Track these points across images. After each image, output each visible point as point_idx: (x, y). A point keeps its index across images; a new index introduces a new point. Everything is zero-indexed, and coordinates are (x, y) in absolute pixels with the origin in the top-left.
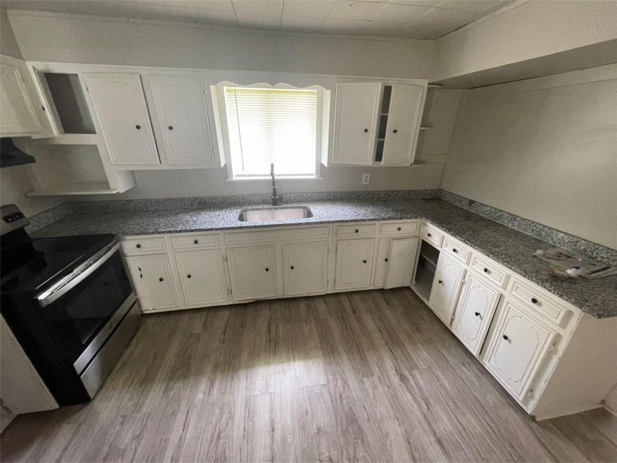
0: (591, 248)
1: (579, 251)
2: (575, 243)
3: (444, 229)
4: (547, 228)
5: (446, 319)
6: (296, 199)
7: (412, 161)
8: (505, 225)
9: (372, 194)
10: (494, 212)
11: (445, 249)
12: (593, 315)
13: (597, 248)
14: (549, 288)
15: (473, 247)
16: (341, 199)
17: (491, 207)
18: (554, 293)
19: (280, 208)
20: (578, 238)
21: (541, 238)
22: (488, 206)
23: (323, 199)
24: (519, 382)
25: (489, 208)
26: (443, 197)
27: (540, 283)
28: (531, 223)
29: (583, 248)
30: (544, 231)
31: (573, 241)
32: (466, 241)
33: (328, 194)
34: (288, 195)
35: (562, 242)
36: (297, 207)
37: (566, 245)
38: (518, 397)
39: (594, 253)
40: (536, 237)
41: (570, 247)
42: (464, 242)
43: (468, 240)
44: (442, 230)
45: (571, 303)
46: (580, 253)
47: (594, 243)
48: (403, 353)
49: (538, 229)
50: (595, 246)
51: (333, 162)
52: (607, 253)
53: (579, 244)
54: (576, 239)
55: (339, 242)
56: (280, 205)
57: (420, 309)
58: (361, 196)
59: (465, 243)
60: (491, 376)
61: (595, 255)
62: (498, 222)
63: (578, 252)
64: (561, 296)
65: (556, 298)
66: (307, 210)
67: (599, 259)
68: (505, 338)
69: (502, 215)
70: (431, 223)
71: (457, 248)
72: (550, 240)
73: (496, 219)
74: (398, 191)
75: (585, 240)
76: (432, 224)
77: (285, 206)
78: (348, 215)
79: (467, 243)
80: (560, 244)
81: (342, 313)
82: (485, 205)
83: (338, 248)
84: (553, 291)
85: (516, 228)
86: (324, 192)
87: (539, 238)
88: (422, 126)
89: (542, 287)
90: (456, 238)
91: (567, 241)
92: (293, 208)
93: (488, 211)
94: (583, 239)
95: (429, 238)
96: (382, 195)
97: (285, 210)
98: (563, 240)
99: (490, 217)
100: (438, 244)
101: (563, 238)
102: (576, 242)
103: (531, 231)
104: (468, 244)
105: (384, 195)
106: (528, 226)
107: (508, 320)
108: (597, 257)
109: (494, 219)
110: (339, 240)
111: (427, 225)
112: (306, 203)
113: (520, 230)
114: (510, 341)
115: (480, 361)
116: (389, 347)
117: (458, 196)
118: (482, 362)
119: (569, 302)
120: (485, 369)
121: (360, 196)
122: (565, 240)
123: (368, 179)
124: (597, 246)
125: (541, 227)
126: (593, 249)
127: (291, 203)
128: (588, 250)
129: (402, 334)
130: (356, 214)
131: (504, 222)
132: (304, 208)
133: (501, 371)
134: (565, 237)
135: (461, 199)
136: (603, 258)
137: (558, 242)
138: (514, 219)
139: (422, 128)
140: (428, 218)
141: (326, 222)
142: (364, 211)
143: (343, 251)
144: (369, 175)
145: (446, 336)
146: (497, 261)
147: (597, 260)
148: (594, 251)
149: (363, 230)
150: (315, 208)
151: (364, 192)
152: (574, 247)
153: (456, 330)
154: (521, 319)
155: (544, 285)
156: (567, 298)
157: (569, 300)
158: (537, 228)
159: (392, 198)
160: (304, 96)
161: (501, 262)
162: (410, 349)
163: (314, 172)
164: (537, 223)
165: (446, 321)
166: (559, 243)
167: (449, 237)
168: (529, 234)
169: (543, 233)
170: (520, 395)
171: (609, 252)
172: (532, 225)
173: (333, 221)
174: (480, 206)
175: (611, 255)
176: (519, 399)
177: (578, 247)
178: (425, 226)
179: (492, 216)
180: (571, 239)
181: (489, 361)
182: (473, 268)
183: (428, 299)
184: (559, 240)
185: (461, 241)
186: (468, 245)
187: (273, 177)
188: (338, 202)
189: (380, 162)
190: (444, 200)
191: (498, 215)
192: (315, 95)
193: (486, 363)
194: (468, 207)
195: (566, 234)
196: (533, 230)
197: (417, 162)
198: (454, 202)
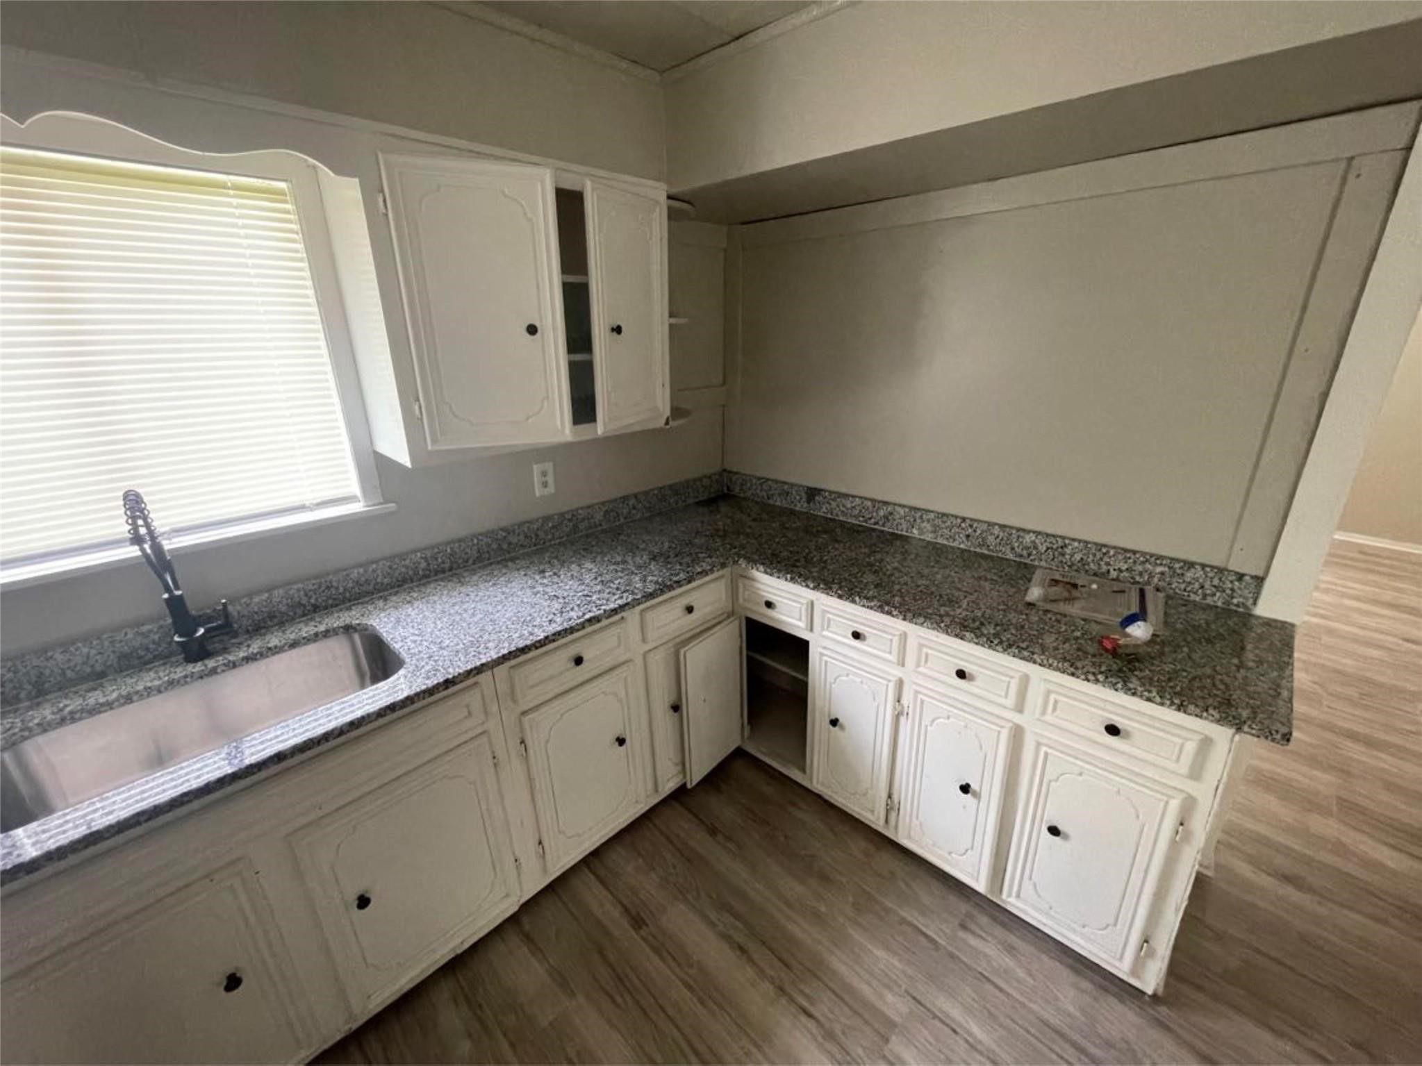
0: (1094, 555)
1: (1073, 564)
2: (1060, 550)
3: (812, 586)
4: (997, 527)
5: (872, 812)
6: (300, 604)
7: (668, 413)
8: (904, 533)
9: (570, 520)
10: (871, 509)
11: (825, 633)
12: (1273, 740)
13: (1105, 554)
14: (1146, 693)
15: (911, 621)
16: (479, 559)
17: (861, 498)
18: (1162, 704)
19: (233, 665)
20: (1063, 538)
21: (989, 550)
22: (853, 497)
23: (416, 573)
24: (1110, 928)
25: (858, 501)
26: (737, 490)
27: (1119, 686)
28: (959, 521)
29: (1078, 558)
30: (991, 534)
31: (1055, 547)
32: (886, 608)
33: (429, 553)
34: (256, 599)
35: (1034, 552)
36: (316, 635)
37: (1043, 557)
38: (1117, 964)
39: (1102, 563)
40: (978, 550)
41: (1053, 559)
42: (881, 609)
43: (888, 604)
44: (807, 586)
45: (1212, 721)
46: (1075, 568)
47: (1096, 544)
48: (842, 999)
49: (979, 532)
50: (1100, 550)
51: (430, 448)
52: (1126, 559)
53: (1068, 551)
54: (1060, 543)
55: (526, 719)
56: (225, 650)
57: (793, 804)
58: (541, 534)
59: (883, 612)
60: (1031, 929)
61: (1104, 568)
62: (886, 529)
63: (1070, 566)
64: (1181, 708)
65: (1169, 715)
66: (362, 637)
67: (1114, 574)
68: (1054, 831)
69: (891, 514)
70: (766, 572)
71: (860, 629)
72: (1008, 551)
73: (881, 523)
74: (636, 496)
75: (1080, 541)
76: (771, 575)
77: (255, 647)
78: (533, 619)
79: (889, 613)
80: (1032, 557)
81: (601, 952)
82: (846, 496)
83: (529, 743)
84: (1158, 699)
85: (929, 537)
86: (415, 551)
87: (986, 552)
88: (671, 316)
89: (1126, 693)
90: (853, 602)
91: (1045, 548)
92: (294, 645)
93: (858, 508)
94: (1074, 540)
95: (769, 612)
96: (599, 516)
97: (262, 665)
98: (1036, 548)
99: (866, 521)
100: (802, 624)
101: (1034, 542)
102: (1062, 547)
103: (964, 539)
104: (895, 613)
105: (604, 516)
106: (955, 530)
107: (1049, 786)
108: (1108, 571)
109: (876, 523)
110: (524, 713)
111: (753, 580)
112: (349, 609)
113: (940, 540)
114: (1066, 837)
115: (995, 900)
116: (792, 1000)
117: (776, 482)
118: (1002, 900)
119: (1206, 718)
120: (1010, 913)
121: (537, 535)
122: (1040, 547)
123: (550, 479)
124: (1104, 550)
125: (985, 527)
126: (1099, 555)
127: (281, 624)
128: (1089, 560)
129: (795, 922)
130: (557, 605)
131: (900, 528)
132: (348, 629)
133: (1056, 912)
134: (1037, 541)
135: (786, 489)
136: (1120, 570)
137: (1025, 553)
138: (921, 517)
139: (673, 321)
140: (752, 561)
141: (469, 673)
142: (574, 584)
143: (547, 742)
144: (549, 466)
145: (886, 861)
146: (990, 647)
147: (1111, 577)
148: (1101, 559)
149: (596, 649)
150: (398, 621)
151: (547, 519)
152: (1060, 558)
153: (909, 837)
154: (1080, 778)
155: (1130, 689)
156: (1198, 711)
157: (1205, 714)
158: (975, 531)
159: (625, 518)
160: (235, 201)
161: (999, 648)
162: (839, 964)
163: (354, 488)
164: (975, 520)
165: (875, 819)
166: (1029, 555)
167: (827, 603)
168: (962, 546)
169: (991, 539)
170: (1121, 958)
171: (1130, 558)
172: (963, 525)
173: (493, 661)
174: (834, 500)
175: (1135, 562)
176: (1122, 969)
177: (1068, 557)
178: (747, 581)
179: (870, 519)
180: (1051, 543)
181: (1018, 896)
182: (920, 673)
183: (803, 770)
184: (1027, 548)
185: (871, 608)
186: (893, 616)
187: (157, 548)
188: (474, 572)
189: (592, 425)
190: (742, 495)
191: (882, 513)
192: (285, 202)
193: (1012, 900)
194: (805, 505)
195: (1038, 533)
196: (968, 536)
197: (677, 412)
198: (769, 498)
